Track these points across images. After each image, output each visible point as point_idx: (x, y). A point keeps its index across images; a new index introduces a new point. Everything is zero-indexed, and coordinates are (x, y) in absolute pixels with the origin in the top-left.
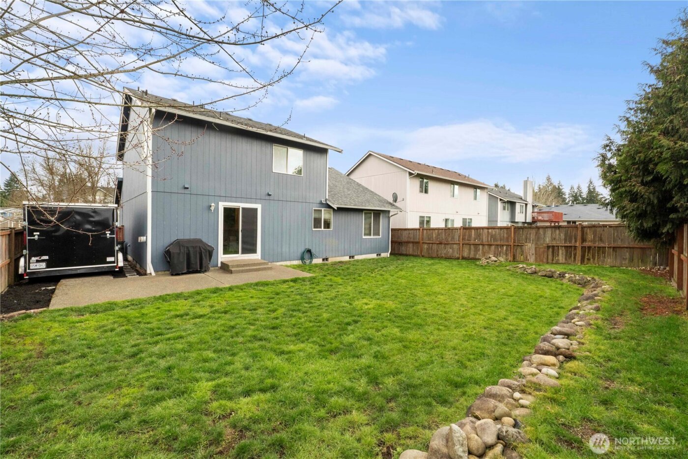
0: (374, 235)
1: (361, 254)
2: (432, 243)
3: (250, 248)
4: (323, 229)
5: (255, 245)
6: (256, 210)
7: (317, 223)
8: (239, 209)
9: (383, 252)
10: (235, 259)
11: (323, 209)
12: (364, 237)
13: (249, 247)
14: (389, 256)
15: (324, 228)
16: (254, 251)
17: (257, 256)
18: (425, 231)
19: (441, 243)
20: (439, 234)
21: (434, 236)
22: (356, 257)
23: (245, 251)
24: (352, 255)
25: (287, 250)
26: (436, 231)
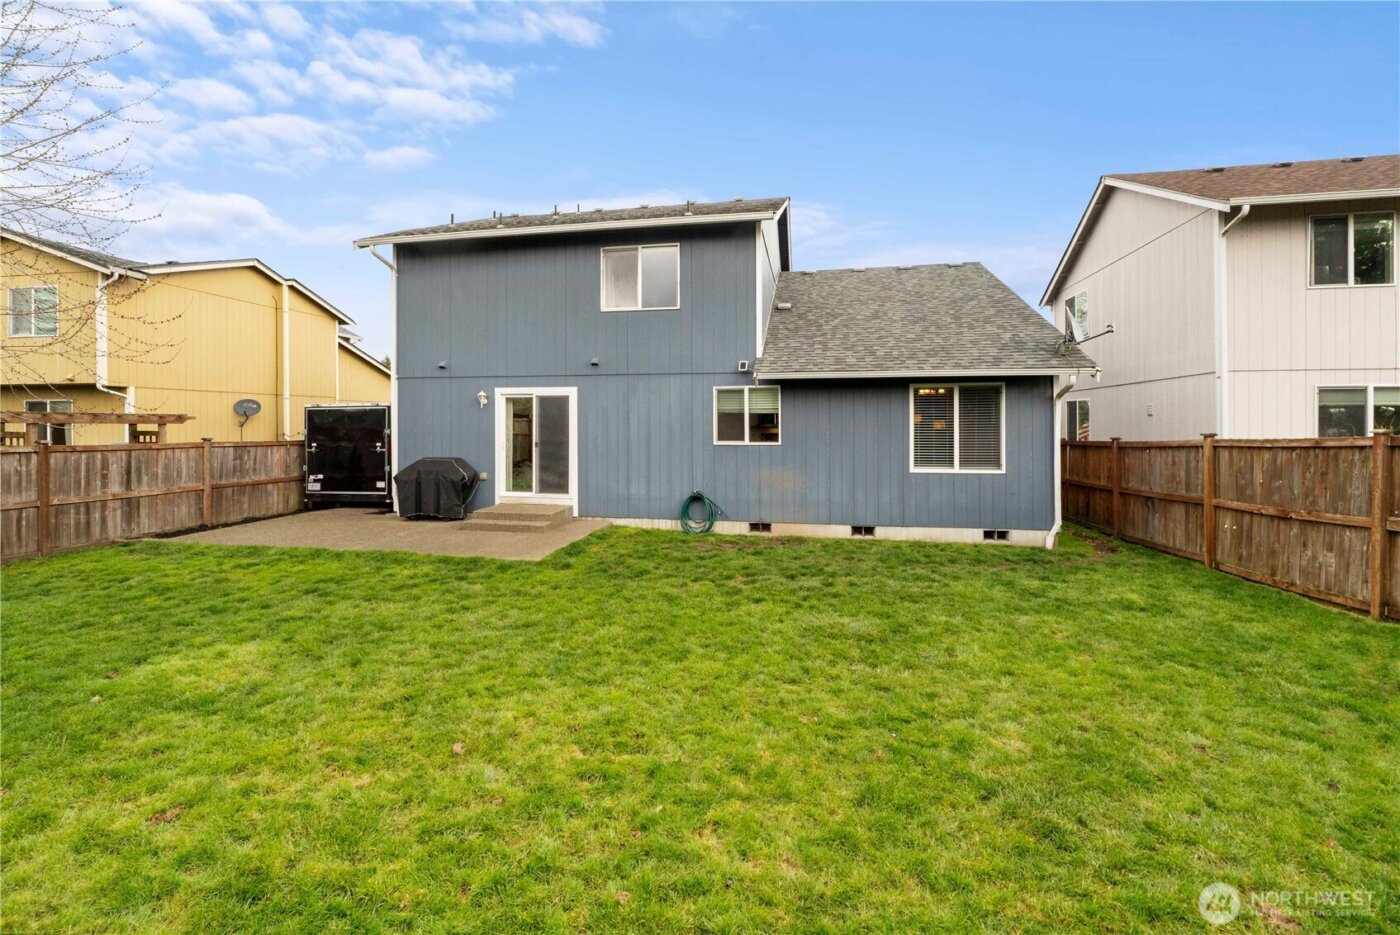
0: (964, 463)
1: (903, 525)
2: (1252, 513)
3: (555, 481)
4: (747, 441)
5: (564, 475)
6: (564, 400)
7: (730, 424)
8: (531, 399)
9: (1018, 528)
10: (525, 501)
11: (746, 388)
12: (913, 469)
13: (552, 478)
14: (1049, 545)
15: (751, 440)
16: (562, 487)
17: (570, 499)
18: (1224, 455)
19: (1284, 518)
20: (1275, 473)
21: (1259, 478)
22: (881, 533)
23: (545, 487)
24: (861, 523)
25: (643, 492)
26: (1267, 455)
